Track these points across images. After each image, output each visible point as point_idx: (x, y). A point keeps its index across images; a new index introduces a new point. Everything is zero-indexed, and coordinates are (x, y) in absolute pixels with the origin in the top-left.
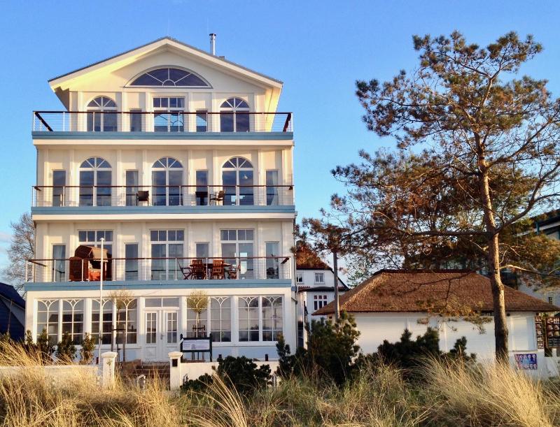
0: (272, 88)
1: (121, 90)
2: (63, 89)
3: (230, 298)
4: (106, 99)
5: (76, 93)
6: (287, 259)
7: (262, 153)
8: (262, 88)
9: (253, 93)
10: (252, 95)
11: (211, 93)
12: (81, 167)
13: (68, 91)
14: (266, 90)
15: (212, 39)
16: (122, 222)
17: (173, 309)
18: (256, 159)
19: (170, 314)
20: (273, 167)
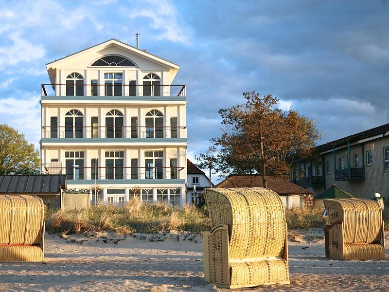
0: (173, 68)
1: (86, 69)
2: (53, 68)
3: (152, 190)
4: (77, 74)
5: (60, 71)
6: (183, 168)
8: (167, 68)
9: (163, 71)
11: (138, 71)
12: (66, 115)
13: (55, 69)
14: (169, 69)
17: (122, 195)
18: (165, 110)
19: (120, 198)
20: (174, 115)
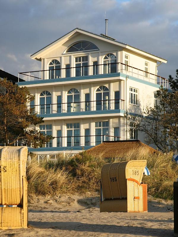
1: (61, 56)
2: (39, 58)
4: (56, 61)
5: (44, 59)
7: (112, 83)
10: (117, 51)
11: (98, 53)
12: (40, 96)
13: (41, 59)
15: (106, 22)
16: (55, 121)
18: (109, 86)
20: (118, 90)
